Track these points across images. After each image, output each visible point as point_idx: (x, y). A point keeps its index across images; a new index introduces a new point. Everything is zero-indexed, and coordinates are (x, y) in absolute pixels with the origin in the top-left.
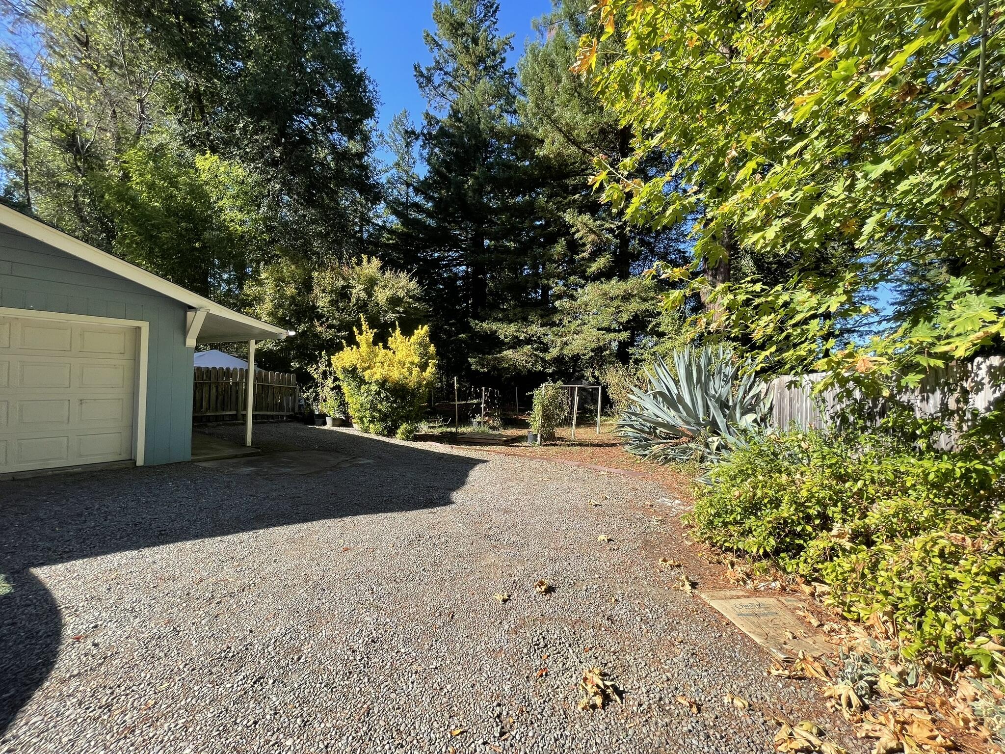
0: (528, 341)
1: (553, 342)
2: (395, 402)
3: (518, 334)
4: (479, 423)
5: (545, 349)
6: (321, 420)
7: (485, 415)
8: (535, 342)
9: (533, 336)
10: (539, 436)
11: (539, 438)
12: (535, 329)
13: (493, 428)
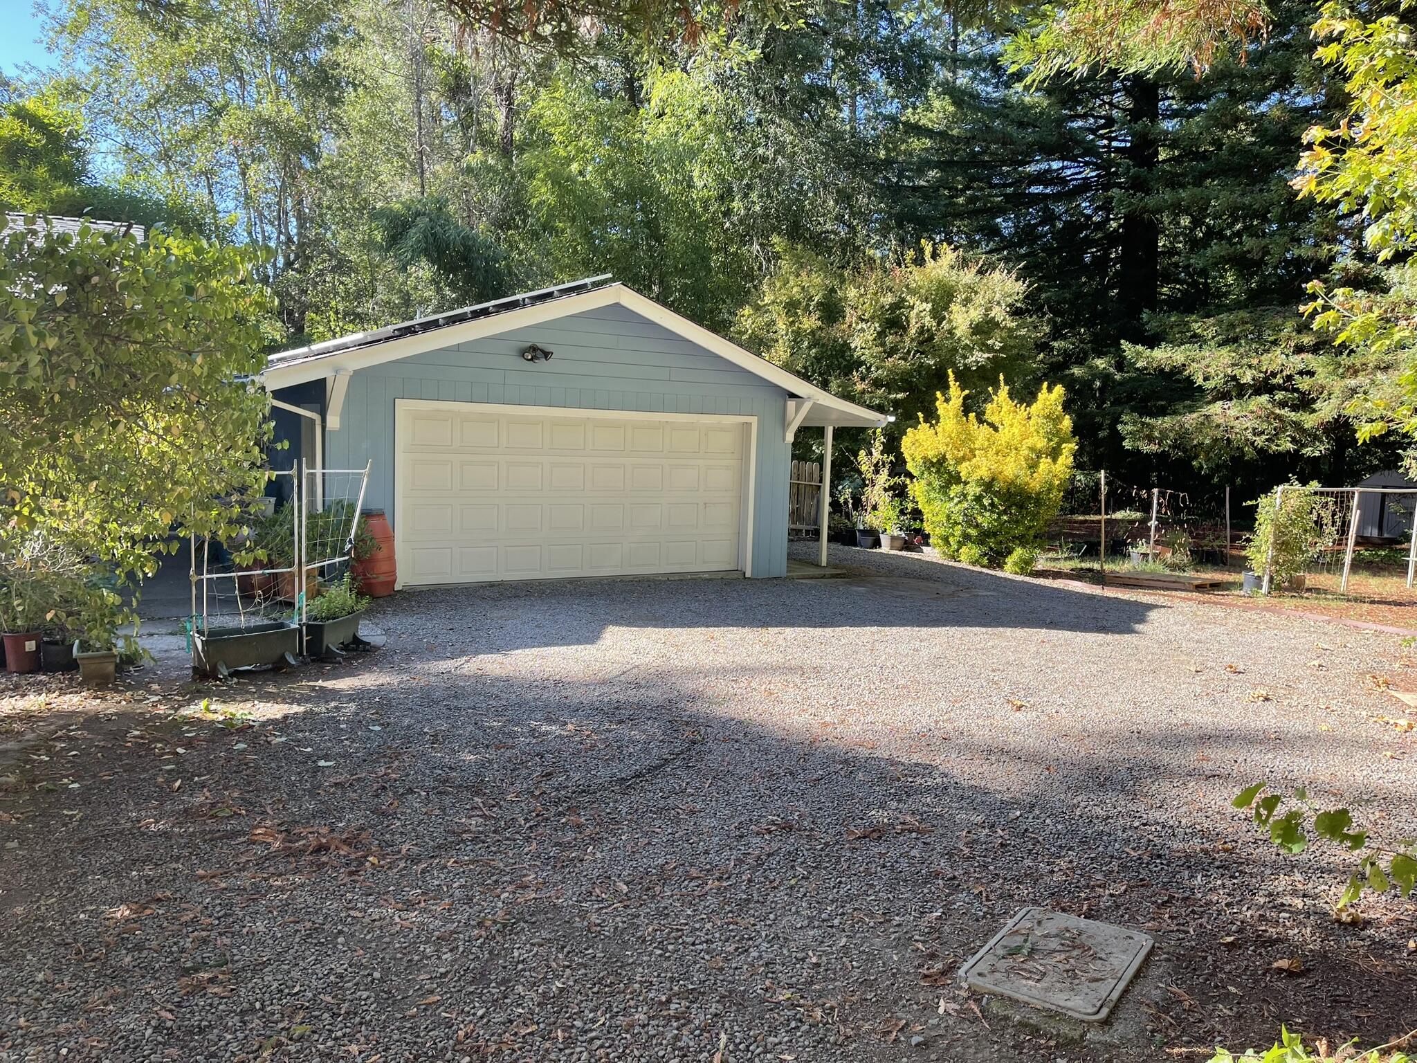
0: (1264, 387)
1: (1323, 388)
2: (1005, 512)
3: (1237, 372)
4: (1145, 555)
5: (1305, 403)
6: (870, 540)
7: (1157, 542)
8: (1280, 388)
9: (1274, 375)
10: (1266, 578)
11: (1265, 583)
12: (1277, 360)
13: (1174, 567)
